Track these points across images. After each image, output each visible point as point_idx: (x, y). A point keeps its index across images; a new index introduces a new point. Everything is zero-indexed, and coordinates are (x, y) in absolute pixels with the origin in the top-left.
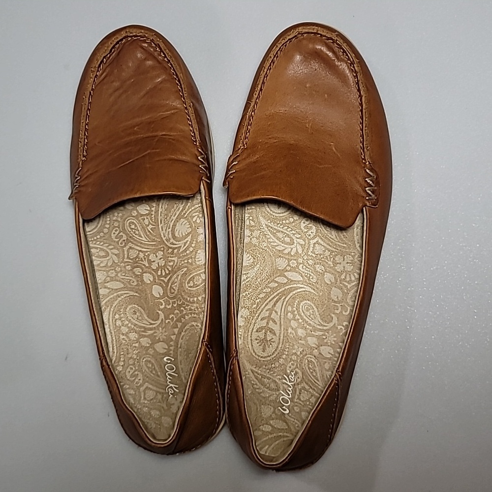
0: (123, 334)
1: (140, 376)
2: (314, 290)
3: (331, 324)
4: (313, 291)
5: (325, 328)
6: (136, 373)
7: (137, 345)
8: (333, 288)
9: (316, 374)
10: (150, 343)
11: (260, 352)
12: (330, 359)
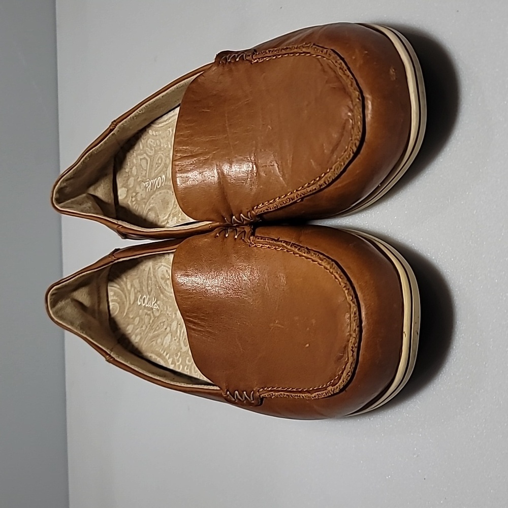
1: (152, 153)
3: (182, 345)
6: (153, 148)
9: (157, 330)
11: (160, 275)
12: (162, 344)
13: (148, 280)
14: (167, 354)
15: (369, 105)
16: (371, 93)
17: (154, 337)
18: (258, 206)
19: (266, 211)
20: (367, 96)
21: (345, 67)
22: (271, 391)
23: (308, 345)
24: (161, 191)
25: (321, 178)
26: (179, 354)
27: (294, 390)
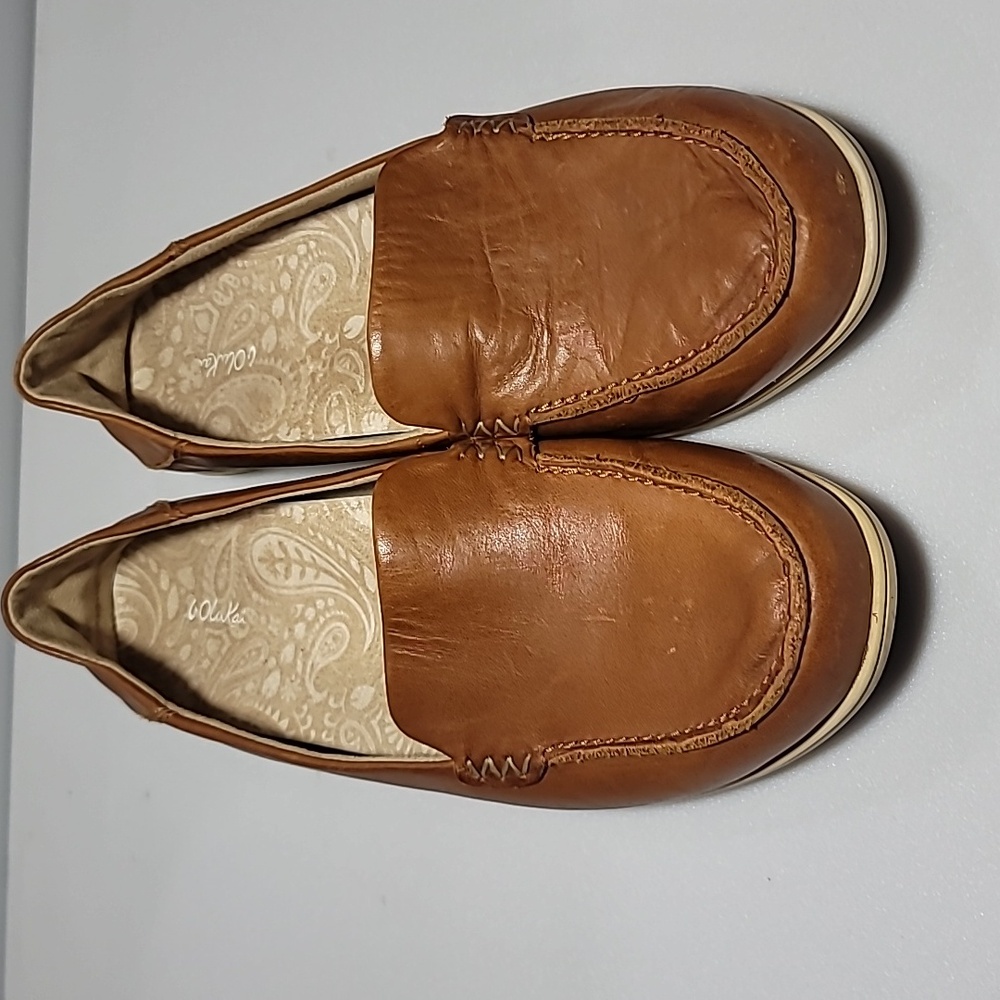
0: (285, 260)
1: (227, 301)
2: (369, 649)
3: (312, 690)
4: (366, 647)
5: (307, 677)
6: (231, 293)
7: (273, 290)
8: (373, 690)
9: (242, 667)
10: (277, 317)
11: (257, 554)
12: (259, 692)
13: (218, 567)
14: (273, 712)
15: (804, 233)
16: (809, 213)
17: (236, 680)
18: (538, 408)
19: (556, 418)
20: (801, 216)
21: (756, 165)
22: (572, 749)
23: (673, 650)
24: (244, 378)
25: (685, 360)
26: (305, 708)
27: (633, 740)
